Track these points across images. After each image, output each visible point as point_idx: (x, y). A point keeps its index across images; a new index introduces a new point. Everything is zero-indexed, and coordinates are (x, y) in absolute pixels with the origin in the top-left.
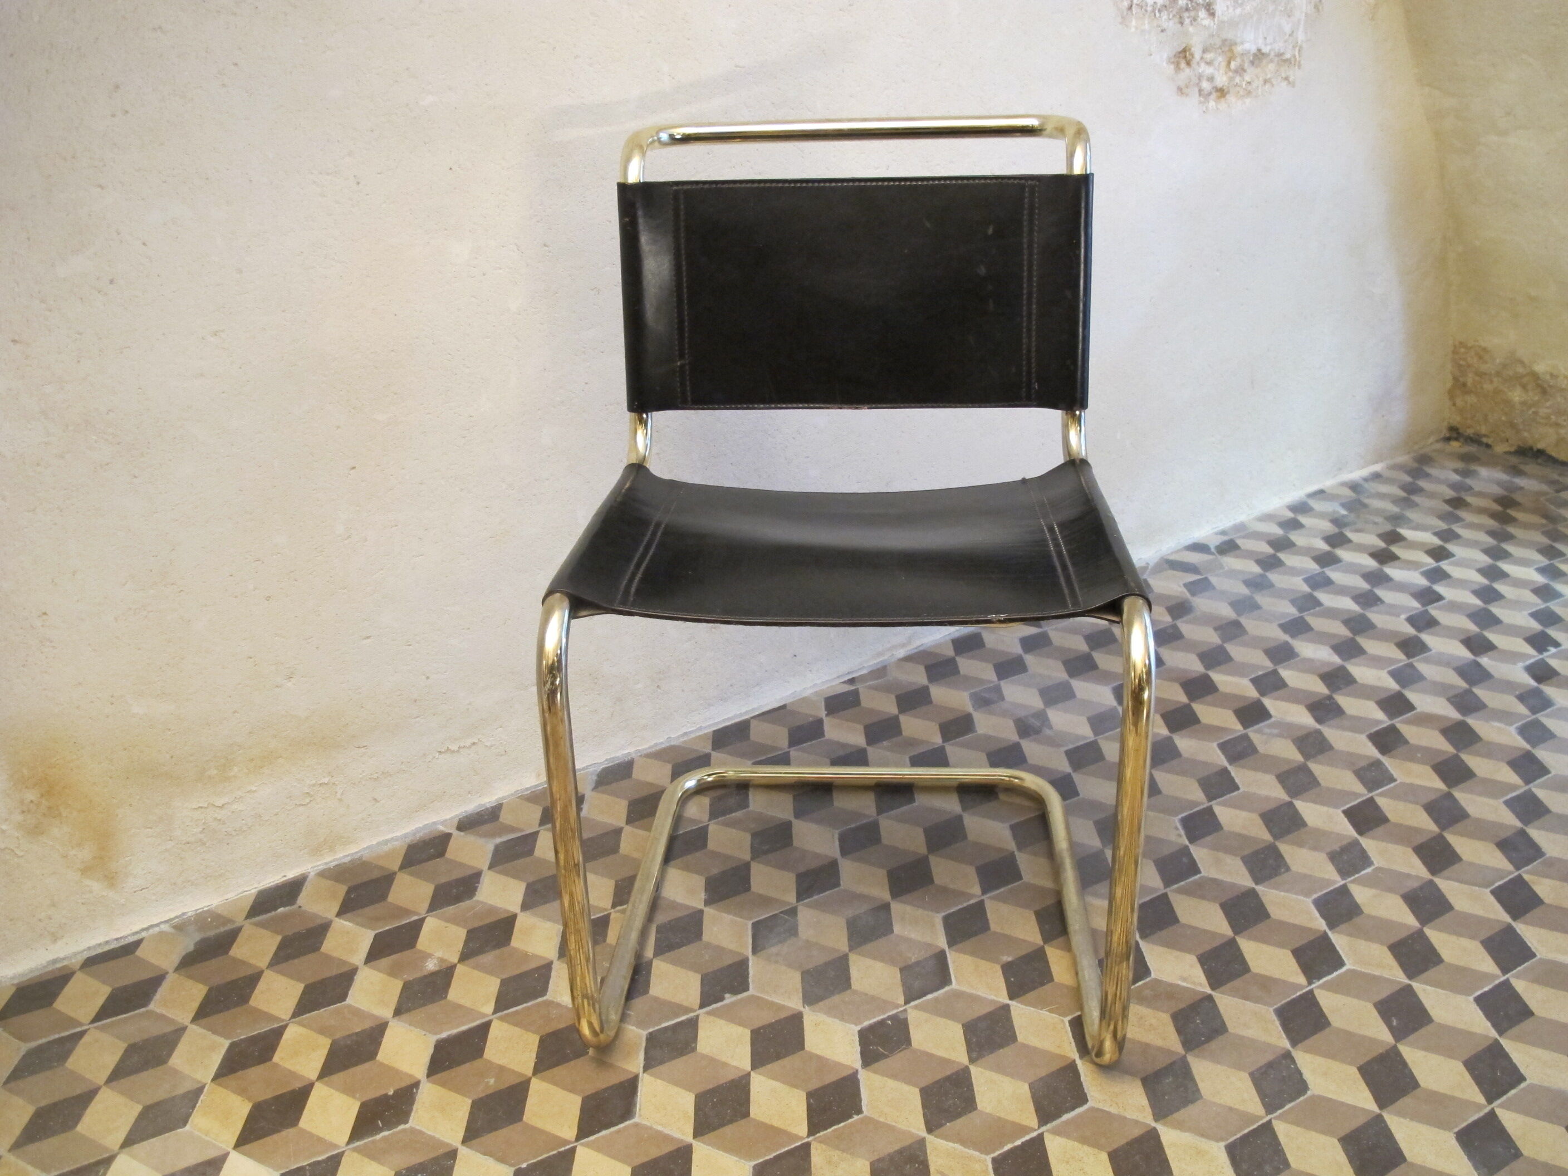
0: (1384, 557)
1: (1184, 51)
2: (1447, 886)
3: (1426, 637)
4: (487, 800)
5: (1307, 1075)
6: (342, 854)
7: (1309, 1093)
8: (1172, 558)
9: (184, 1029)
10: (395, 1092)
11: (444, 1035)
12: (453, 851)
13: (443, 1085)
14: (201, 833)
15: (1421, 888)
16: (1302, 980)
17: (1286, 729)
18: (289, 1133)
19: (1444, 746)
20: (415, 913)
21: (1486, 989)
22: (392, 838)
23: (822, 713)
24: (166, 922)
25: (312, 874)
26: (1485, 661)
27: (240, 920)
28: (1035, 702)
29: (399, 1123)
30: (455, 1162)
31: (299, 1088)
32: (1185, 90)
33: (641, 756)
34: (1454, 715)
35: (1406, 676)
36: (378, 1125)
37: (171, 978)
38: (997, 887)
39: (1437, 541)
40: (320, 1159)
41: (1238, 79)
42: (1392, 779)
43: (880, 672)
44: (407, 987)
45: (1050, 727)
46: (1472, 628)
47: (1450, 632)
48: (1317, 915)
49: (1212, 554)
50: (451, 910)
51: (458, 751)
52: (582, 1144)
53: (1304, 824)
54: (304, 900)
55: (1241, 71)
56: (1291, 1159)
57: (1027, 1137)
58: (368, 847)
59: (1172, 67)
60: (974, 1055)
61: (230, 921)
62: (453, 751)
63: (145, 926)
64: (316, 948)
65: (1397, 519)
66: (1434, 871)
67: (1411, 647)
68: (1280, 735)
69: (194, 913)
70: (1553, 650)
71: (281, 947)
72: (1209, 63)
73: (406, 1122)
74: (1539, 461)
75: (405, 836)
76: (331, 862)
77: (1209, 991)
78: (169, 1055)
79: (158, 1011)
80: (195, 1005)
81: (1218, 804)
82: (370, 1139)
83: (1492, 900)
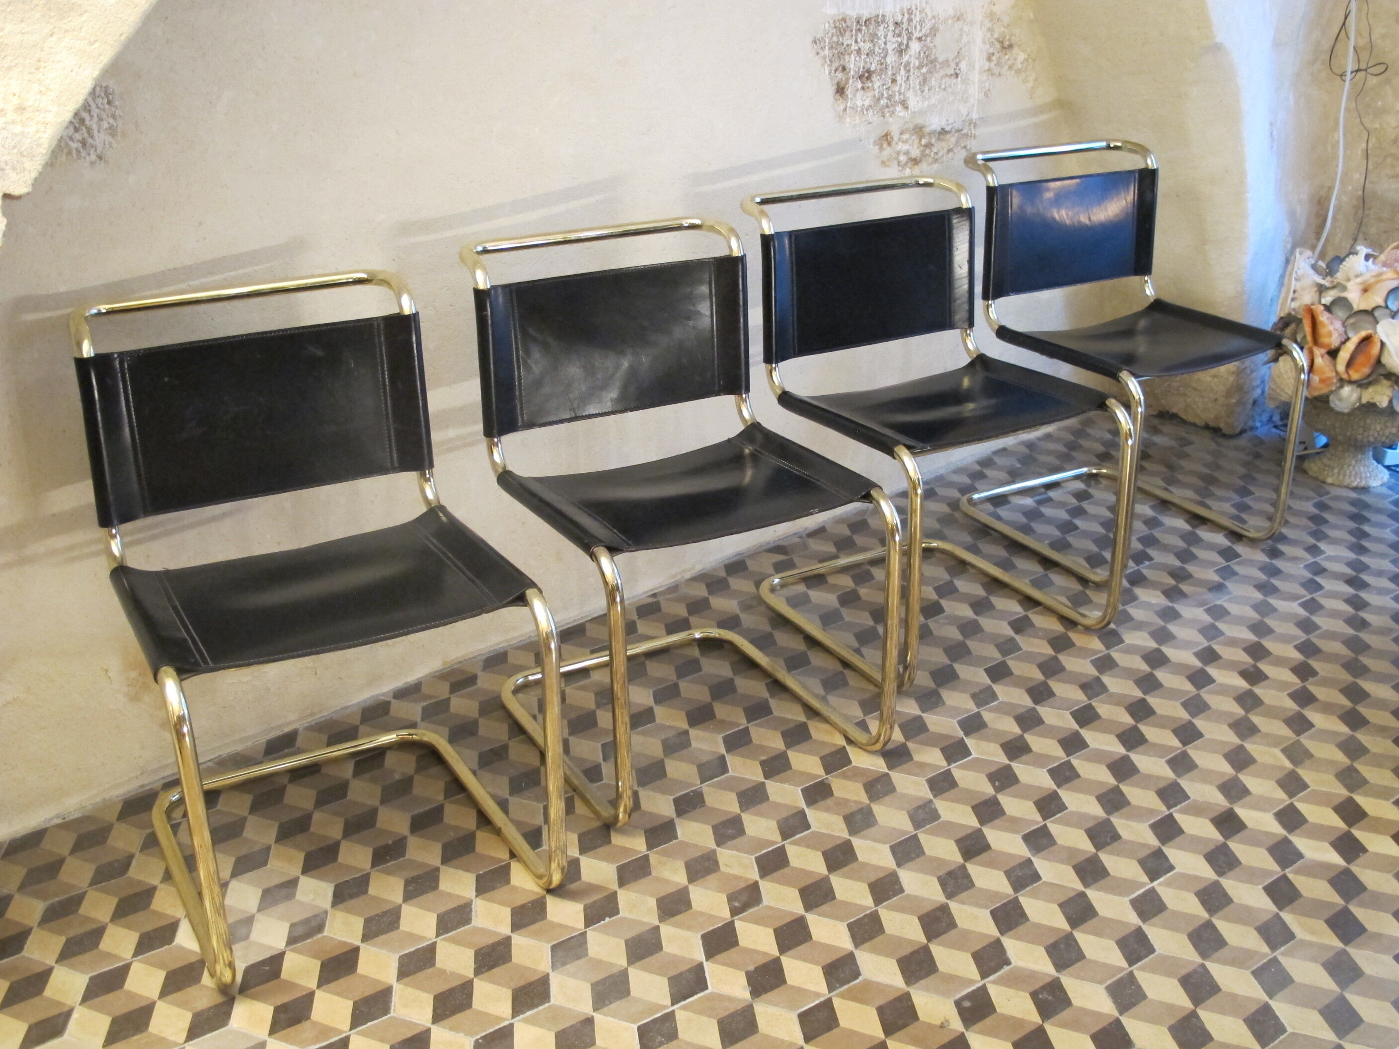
1: (886, 135)
2: (1043, 710)
5: (940, 812)
7: (941, 820)
10: (393, 842)
12: (395, 711)
15: (1027, 711)
16: (943, 763)
17: (954, 620)
24: (210, 761)
25: (301, 728)
27: (259, 758)
29: (399, 857)
30: (439, 874)
31: (332, 844)
32: (887, 163)
33: (512, 647)
35: (1043, 583)
36: (387, 858)
37: (225, 793)
38: (756, 719)
39: (1082, 487)
40: (357, 876)
41: (927, 151)
42: (1020, 649)
44: (384, 788)
46: (1093, 548)
47: (1079, 552)
48: (959, 729)
53: (958, 678)
55: (929, 145)
56: (925, 850)
57: (775, 847)
59: (877, 147)
60: (744, 808)
66: (1036, 701)
68: (950, 624)
70: (1147, 563)
72: (906, 142)
74: (1174, 422)
77: (886, 771)
80: (248, 806)
82: (384, 865)
83: (1070, 717)
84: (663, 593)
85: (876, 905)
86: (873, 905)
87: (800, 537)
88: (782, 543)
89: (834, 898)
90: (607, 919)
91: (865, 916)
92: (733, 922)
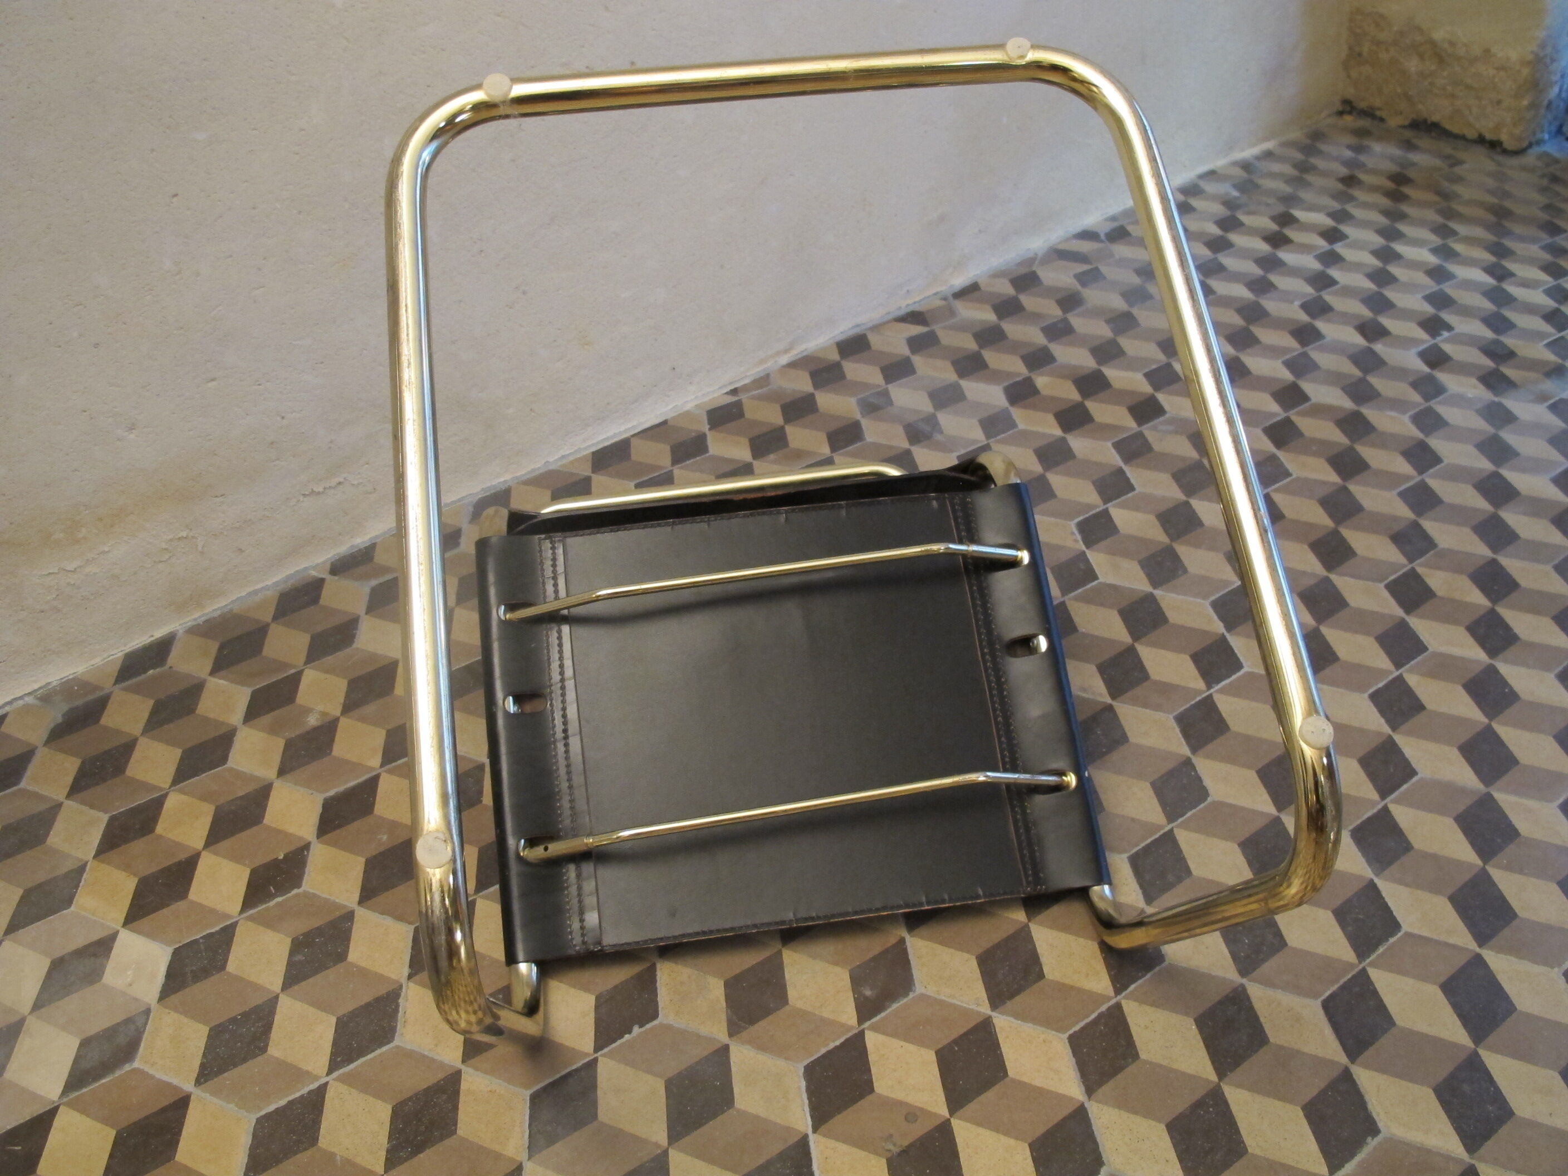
0: (1277, 240)
2: (1342, 582)
3: (1320, 325)
4: (360, 540)
5: (1207, 782)
6: (213, 608)
7: (1209, 799)
8: (1061, 247)
9: (59, 805)
10: (286, 856)
11: (332, 793)
12: (328, 597)
13: (335, 844)
14: (54, 599)
15: (1317, 585)
16: (1200, 684)
17: (1179, 425)
18: (181, 905)
19: (1337, 437)
20: (292, 666)
21: (1381, 685)
22: (263, 588)
23: (705, 428)
25: (181, 631)
26: (1379, 347)
27: (108, 685)
28: (924, 405)
29: (293, 888)
30: (352, 924)
31: (186, 859)
33: (518, 483)
34: (1348, 404)
35: (1300, 366)
36: (270, 890)
37: (42, 754)
39: (1329, 222)
40: (213, 931)
42: (1287, 474)
43: (763, 380)
44: (289, 745)
45: (942, 432)
46: (1366, 313)
47: (1345, 318)
48: (1215, 617)
49: (1102, 241)
50: (329, 660)
51: (323, 492)
52: (482, 897)
53: (1200, 524)
54: (174, 659)
56: (1192, 867)
58: (238, 599)
61: (97, 688)
62: (319, 493)
63: (8, 699)
64: (191, 710)
65: (1289, 200)
66: (1329, 566)
67: (1306, 335)
68: (1176, 432)
69: (59, 682)
70: (1446, 334)
71: (155, 712)
73: (299, 886)
75: (276, 584)
76: (200, 617)
77: (1109, 700)
78: (47, 834)
79: (30, 788)
80: (69, 779)
81: (1114, 506)
82: (264, 906)
83: (1386, 594)
84: (746, 388)
85: (1118, 991)
86: (1110, 991)
87: (945, 299)
88: (917, 308)
89: (1041, 975)
90: (636, 1030)
91: (1100, 1016)
92: (861, 1035)
